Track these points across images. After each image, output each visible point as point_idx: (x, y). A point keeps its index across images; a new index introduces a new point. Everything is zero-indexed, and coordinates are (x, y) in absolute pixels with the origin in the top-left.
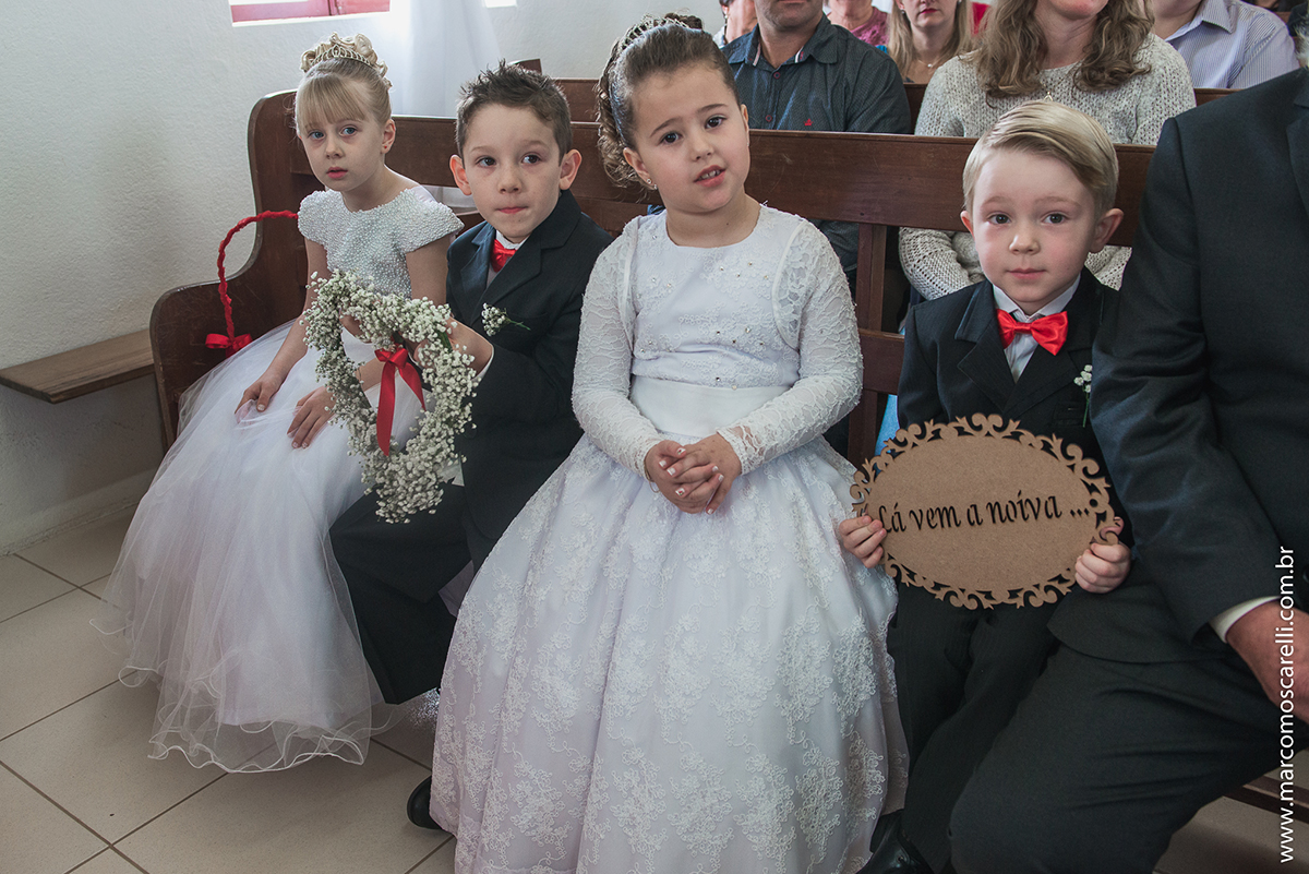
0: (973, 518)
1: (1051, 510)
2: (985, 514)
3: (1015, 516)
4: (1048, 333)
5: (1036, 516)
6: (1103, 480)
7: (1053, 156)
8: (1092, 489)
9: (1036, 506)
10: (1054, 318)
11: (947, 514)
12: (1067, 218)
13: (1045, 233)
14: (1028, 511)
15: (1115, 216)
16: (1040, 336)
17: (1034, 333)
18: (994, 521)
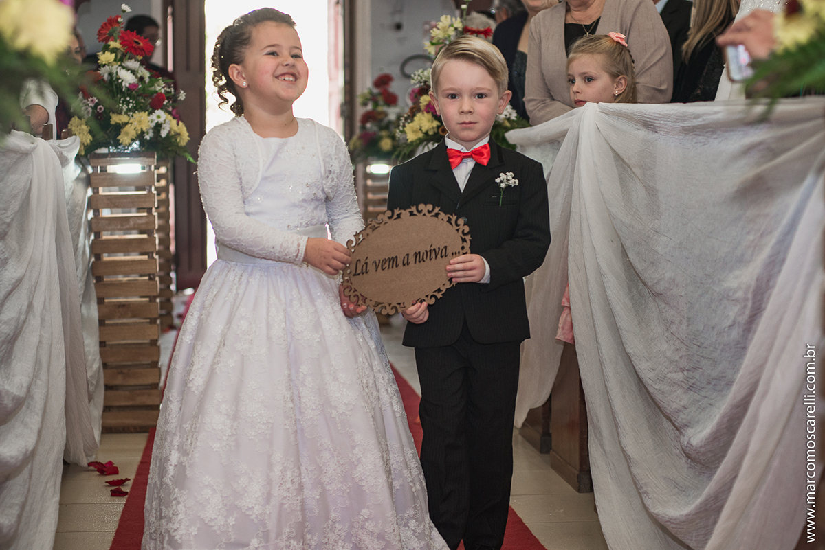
0: (406, 262)
1: (443, 254)
2: (412, 259)
3: (426, 258)
4: (482, 154)
5: (436, 257)
6: (469, 236)
7: (478, 63)
8: (464, 240)
9: (437, 251)
10: (484, 147)
11: (393, 260)
12: (486, 96)
13: (476, 103)
14: (433, 255)
15: (508, 94)
16: (477, 157)
17: (473, 156)
18: (415, 262)
